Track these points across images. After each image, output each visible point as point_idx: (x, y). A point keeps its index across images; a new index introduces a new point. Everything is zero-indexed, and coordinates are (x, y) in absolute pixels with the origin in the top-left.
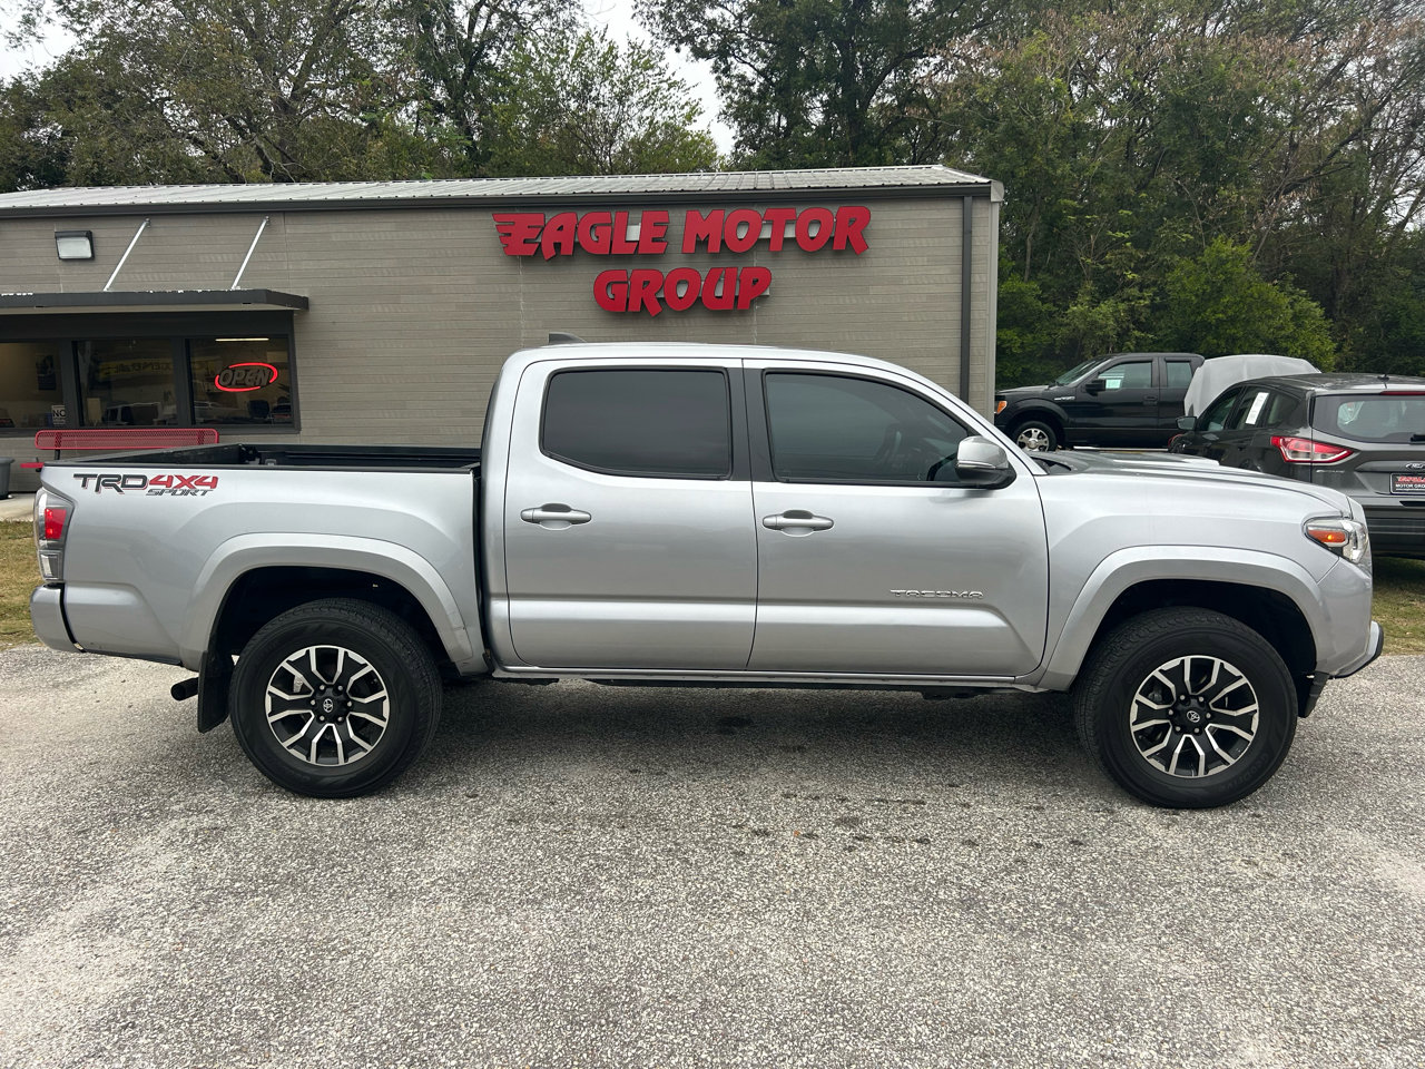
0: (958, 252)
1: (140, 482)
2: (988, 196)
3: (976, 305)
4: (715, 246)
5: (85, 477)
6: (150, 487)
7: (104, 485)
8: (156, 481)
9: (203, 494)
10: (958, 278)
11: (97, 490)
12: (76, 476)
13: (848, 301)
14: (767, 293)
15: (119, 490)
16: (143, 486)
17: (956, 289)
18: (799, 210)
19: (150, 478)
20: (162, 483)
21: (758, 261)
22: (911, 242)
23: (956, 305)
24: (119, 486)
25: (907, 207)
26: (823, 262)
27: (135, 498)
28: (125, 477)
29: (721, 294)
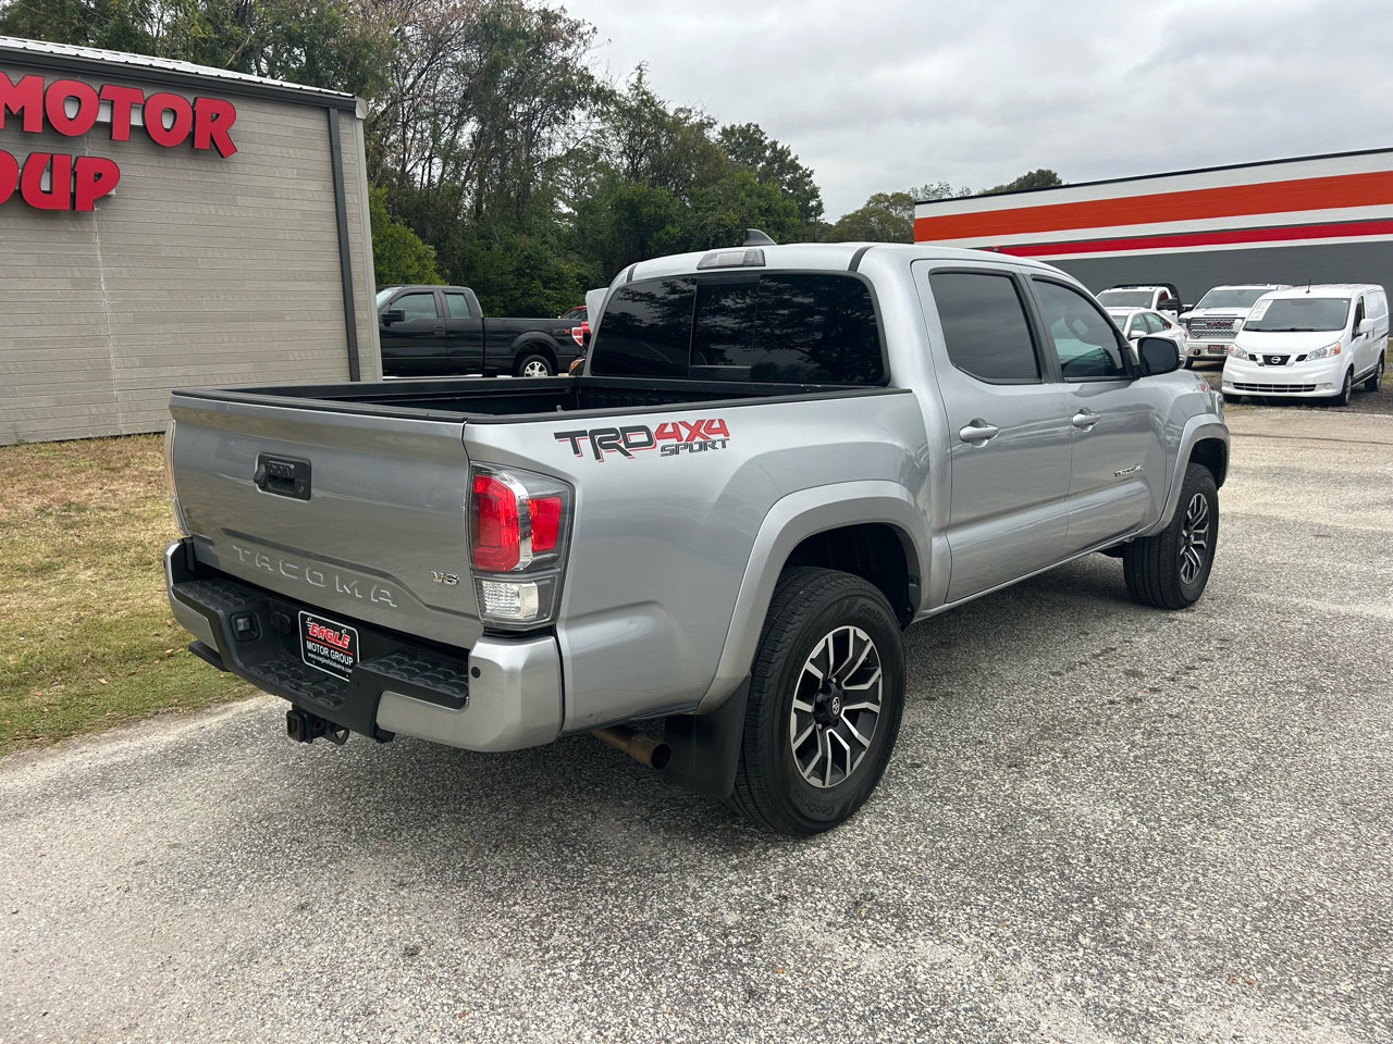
0: (327, 168)
1: (643, 438)
2: (353, 113)
3: (352, 227)
4: (34, 122)
5: (572, 436)
6: (661, 443)
7: (605, 447)
8: (661, 433)
9: (724, 446)
10: (330, 197)
11: (598, 456)
12: (558, 436)
13: (213, 212)
14: (113, 192)
15: (627, 454)
16: (650, 443)
17: (330, 208)
18: (147, 93)
19: (653, 430)
20: (669, 436)
21: (92, 149)
22: (277, 149)
23: (331, 225)
24: (622, 445)
25: (269, 109)
26: (178, 160)
27: (648, 462)
28: (625, 430)
29: (48, 189)
